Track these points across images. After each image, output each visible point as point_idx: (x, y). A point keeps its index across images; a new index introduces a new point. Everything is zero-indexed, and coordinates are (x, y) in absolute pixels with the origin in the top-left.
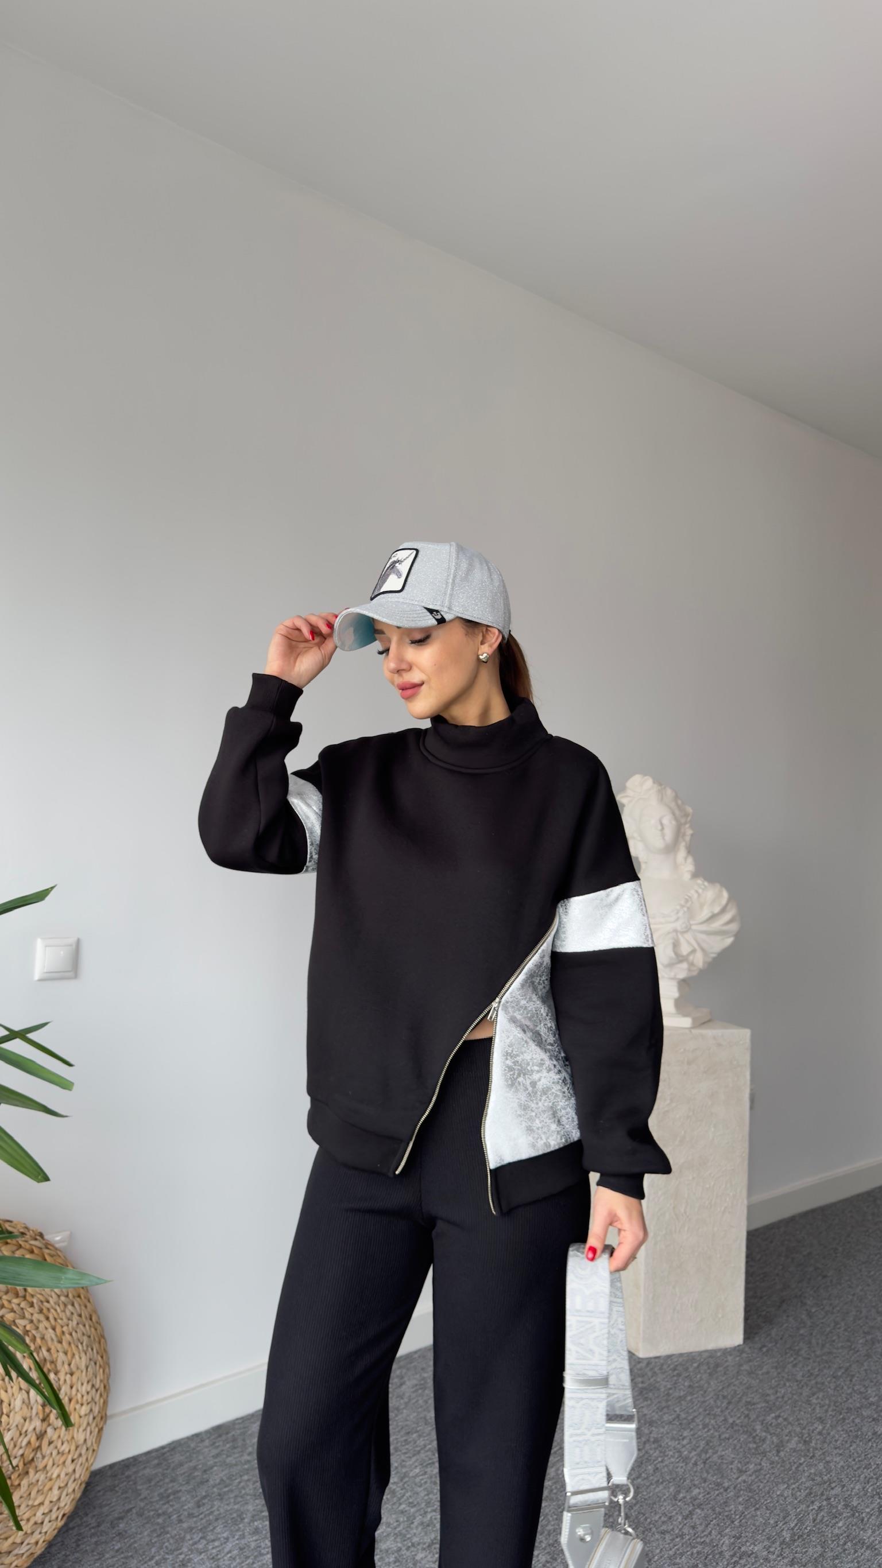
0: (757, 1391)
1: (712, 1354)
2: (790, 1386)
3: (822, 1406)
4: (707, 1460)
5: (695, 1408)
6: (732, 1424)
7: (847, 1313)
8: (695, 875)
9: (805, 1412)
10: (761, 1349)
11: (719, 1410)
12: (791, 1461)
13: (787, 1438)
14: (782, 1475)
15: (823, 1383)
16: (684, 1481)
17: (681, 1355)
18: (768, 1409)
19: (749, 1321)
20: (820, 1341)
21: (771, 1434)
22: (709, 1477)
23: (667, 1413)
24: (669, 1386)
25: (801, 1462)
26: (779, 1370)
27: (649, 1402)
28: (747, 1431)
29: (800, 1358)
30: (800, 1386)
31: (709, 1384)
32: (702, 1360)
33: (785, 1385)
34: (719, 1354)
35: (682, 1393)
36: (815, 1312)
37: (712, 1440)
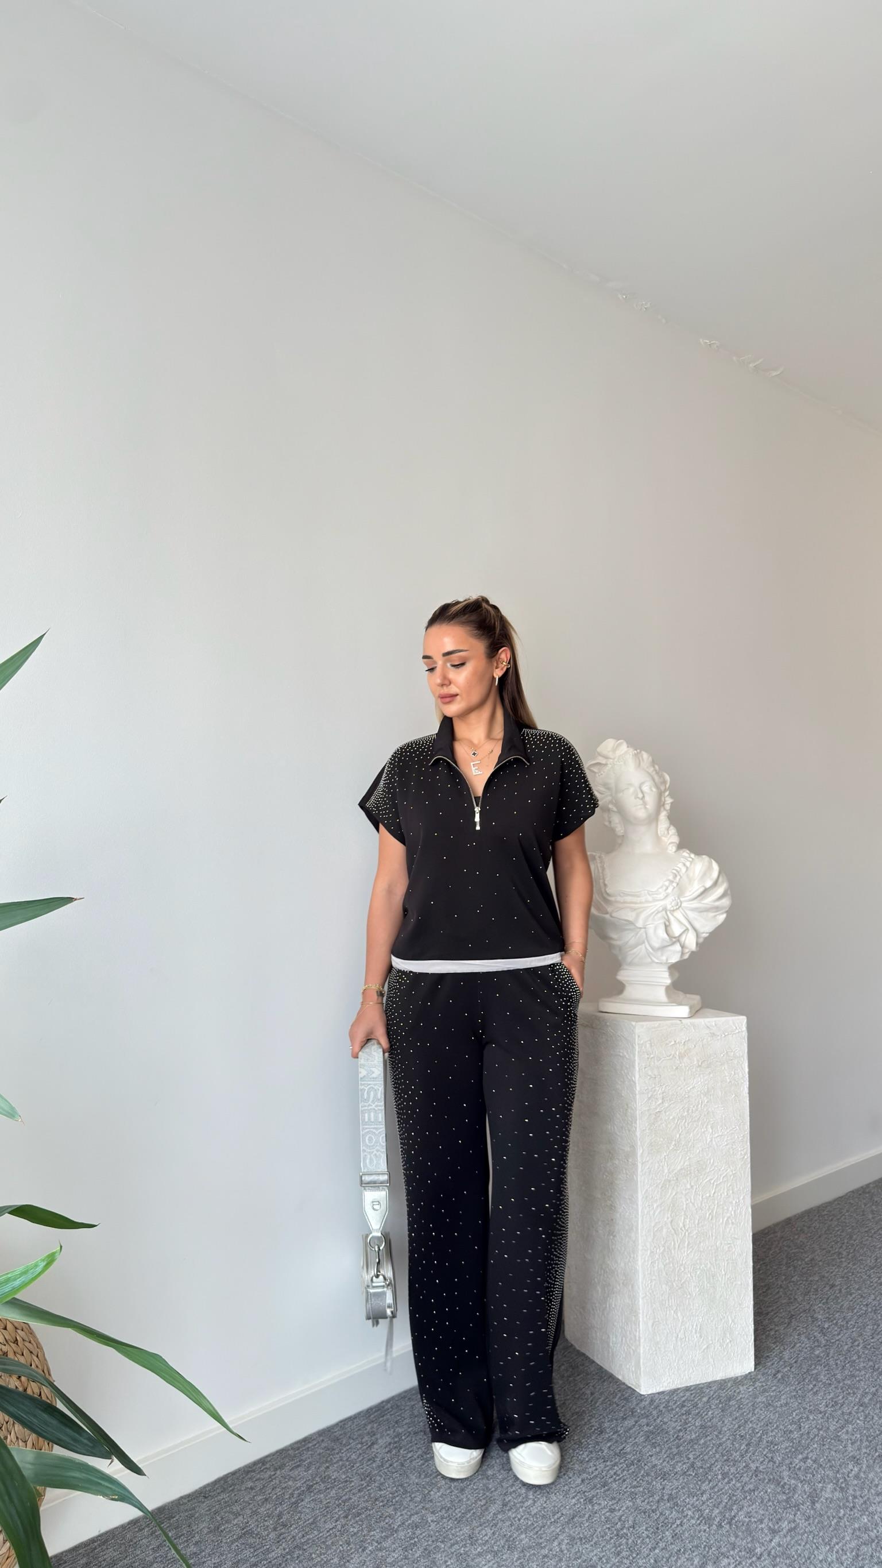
0: (777, 1426)
1: (722, 1384)
2: (813, 1421)
3: (852, 1444)
4: (732, 1519)
5: (711, 1453)
6: (755, 1471)
7: (865, 1326)
8: (680, 846)
9: (836, 1452)
10: (774, 1375)
11: (738, 1453)
12: (829, 1514)
13: (821, 1485)
14: (821, 1534)
15: (850, 1413)
16: (710, 1548)
17: (687, 1389)
18: (793, 1450)
19: (758, 1342)
20: (839, 1363)
21: (801, 1482)
22: (739, 1542)
23: (680, 1462)
24: (680, 1428)
25: (841, 1515)
26: (800, 1401)
27: (658, 1449)
28: (774, 1478)
29: (821, 1383)
30: (825, 1418)
31: (723, 1422)
32: (712, 1393)
33: (808, 1417)
34: (729, 1385)
35: (694, 1436)
36: (828, 1328)
37: (735, 1494)
